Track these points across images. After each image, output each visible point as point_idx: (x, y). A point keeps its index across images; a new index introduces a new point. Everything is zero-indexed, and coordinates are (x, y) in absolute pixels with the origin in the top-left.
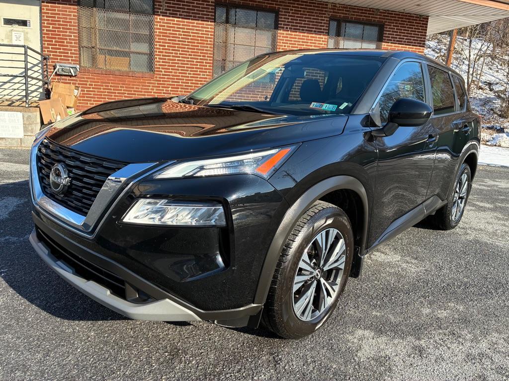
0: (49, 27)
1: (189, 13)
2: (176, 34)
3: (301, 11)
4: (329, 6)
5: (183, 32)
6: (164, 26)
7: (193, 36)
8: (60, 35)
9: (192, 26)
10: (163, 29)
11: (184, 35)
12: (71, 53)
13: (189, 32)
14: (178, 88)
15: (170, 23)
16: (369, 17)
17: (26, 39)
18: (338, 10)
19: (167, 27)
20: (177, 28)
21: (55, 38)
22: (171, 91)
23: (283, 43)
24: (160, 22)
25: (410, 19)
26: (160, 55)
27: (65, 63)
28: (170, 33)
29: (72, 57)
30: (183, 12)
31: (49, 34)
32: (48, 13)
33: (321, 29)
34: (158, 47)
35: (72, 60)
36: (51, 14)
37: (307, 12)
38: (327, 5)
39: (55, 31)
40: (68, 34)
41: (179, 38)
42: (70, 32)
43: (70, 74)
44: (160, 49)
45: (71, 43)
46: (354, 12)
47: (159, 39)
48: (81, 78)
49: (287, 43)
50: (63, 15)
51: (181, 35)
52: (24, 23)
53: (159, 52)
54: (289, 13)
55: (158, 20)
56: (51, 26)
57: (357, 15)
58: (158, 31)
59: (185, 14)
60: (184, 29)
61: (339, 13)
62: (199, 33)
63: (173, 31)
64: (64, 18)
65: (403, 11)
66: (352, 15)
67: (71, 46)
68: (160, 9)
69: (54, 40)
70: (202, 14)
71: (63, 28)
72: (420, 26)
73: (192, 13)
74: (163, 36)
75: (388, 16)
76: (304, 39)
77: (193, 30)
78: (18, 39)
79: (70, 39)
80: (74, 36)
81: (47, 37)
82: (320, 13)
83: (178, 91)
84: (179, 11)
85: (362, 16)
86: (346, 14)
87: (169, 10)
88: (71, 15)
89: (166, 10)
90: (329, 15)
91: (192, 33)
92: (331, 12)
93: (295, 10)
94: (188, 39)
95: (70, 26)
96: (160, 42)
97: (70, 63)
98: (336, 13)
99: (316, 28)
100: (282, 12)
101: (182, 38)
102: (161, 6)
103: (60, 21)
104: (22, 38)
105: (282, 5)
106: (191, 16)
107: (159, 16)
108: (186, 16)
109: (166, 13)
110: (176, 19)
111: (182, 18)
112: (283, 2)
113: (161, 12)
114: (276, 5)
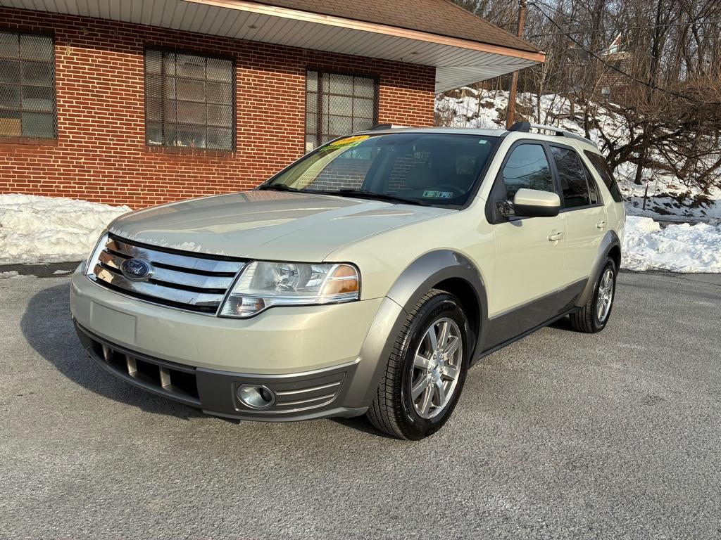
1: (107, 58)
2: (88, 87)
3: (266, 58)
4: (305, 53)
5: (98, 83)
6: (70, 76)
7: (114, 89)
9: (112, 76)
10: (68, 80)
11: (100, 88)
14: (96, 160)
15: (79, 72)
16: (359, 67)
18: (316, 57)
19: (75, 76)
20: (90, 78)
22: (84, 163)
23: (244, 99)
24: (64, 71)
25: (411, 70)
26: (65, 115)
28: (79, 86)
30: (97, 57)
33: (296, 81)
34: (62, 103)
37: (275, 60)
38: (301, 51)
41: (93, 91)
44: (65, 106)
46: (337, 60)
47: (63, 93)
49: (250, 100)
51: (96, 87)
53: (63, 110)
54: (251, 60)
55: (61, 68)
57: (342, 65)
58: (61, 82)
59: (100, 60)
60: (100, 79)
61: (318, 61)
62: (122, 86)
63: (84, 82)
65: (400, 60)
66: (335, 64)
68: (63, 53)
70: (125, 60)
72: (427, 79)
73: (112, 59)
74: (69, 89)
75: (384, 67)
76: (273, 94)
77: (114, 81)
82: (292, 62)
83: (95, 164)
84: (92, 56)
85: (349, 66)
86: (328, 63)
87: (77, 55)
89: (72, 54)
90: (305, 63)
91: (112, 85)
92: (307, 60)
93: (258, 57)
94: (107, 93)
96: (65, 97)
98: (314, 61)
99: (289, 81)
100: (240, 59)
101: (97, 92)
102: (64, 49)
105: (239, 51)
106: (110, 63)
107: (63, 62)
108: (102, 62)
109: (73, 59)
110: (87, 67)
111: (96, 66)
112: (241, 47)
113: (65, 58)
114: (231, 49)
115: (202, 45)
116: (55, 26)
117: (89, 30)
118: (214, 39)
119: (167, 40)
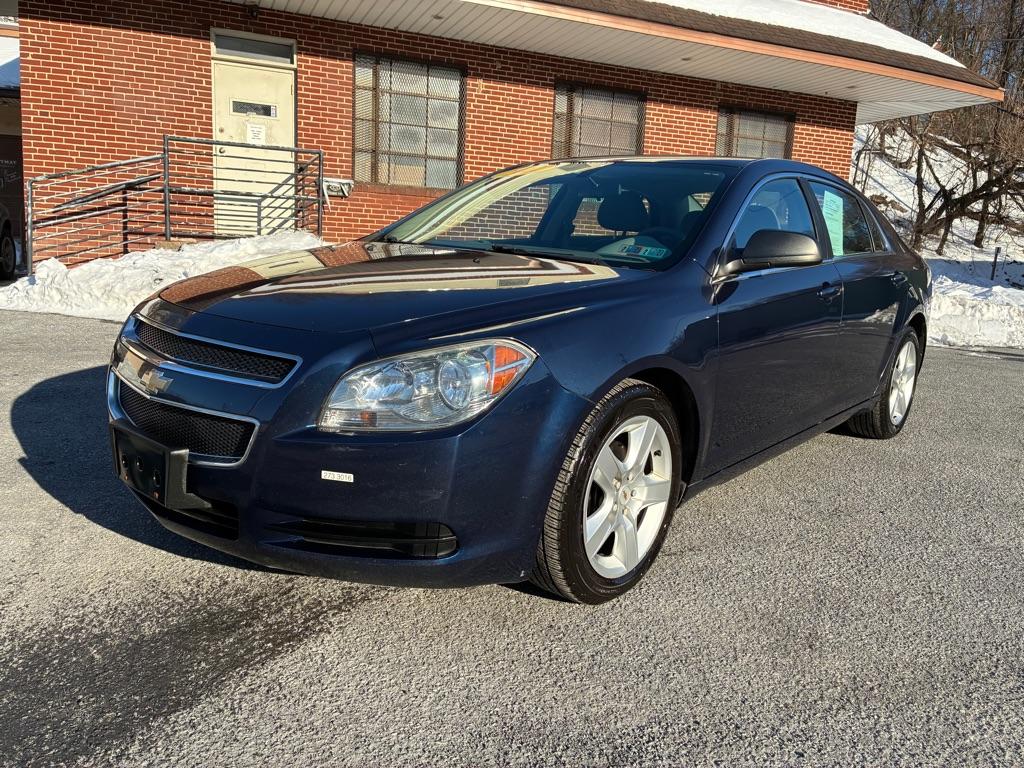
0: (309, 118)
1: (517, 96)
2: (497, 130)
3: (677, 94)
4: (718, 86)
5: (507, 126)
6: (480, 117)
7: (523, 133)
8: (324, 132)
9: (521, 117)
10: (478, 122)
11: (509, 131)
12: (341, 161)
13: (516, 127)
14: (499, 217)
15: (489, 113)
16: (774, 103)
17: (269, 136)
18: (730, 92)
19: (485, 118)
20: (500, 120)
21: (317, 137)
22: (488, 221)
23: (652, 143)
24: (475, 111)
25: (831, 107)
26: (472, 163)
27: (331, 176)
28: (488, 128)
29: (342, 167)
30: (508, 95)
31: (307, 130)
32: (308, 96)
33: (706, 121)
34: (470, 149)
35: (341, 172)
36: (313, 97)
37: (688, 95)
38: (714, 85)
39: (317, 125)
40: (337, 129)
41: (502, 135)
42: (340, 127)
43: (341, 194)
44: (472, 152)
45: (342, 144)
46: (752, 95)
47: (472, 137)
48: (354, 200)
49: (658, 144)
50: (330, 99)
51: (504, 130)
52: (266, 111)
53: (471, 158)
54: (662, 96)
56: (312, 117)
57: (757, 100)
59: (512, 98)
60: (509, 121)
61: (731, 97)
62: (530, 128)
63: (493, 124)
64: (332, 105)
65: (824, 95)
66: (750, 99)
67: (341, 150)
68: (474, 90)
69: (315, 140)
70: (536, 99)
71: (330, 121)
72: (846, 117)
73: (522, 97)
74: (478, 132)
75: (801, 102)
76: (682, 137)
77: (523, 122)
78: (256, 135)
79: (340, 139)
80: (347, 134)
81: (306, 135)
82: (705, 98)
84: (503, 94)
86: (742, 98)
87: (488, 92)
88: (342, 100)
89: (483, 92)
90: (717, 99)
91: (521, 127)
92: (720, 95)
93: (670, 93)
94: (515, 137)
95: (341, 116)
96: (473, 142)
97: (339, 177)
98: (727, 96)
99: (699, 120)
100: (651, 95)
101: (506, 136)
102: (476, 85)
103: (325, 109)
104: (263, 136)
105: (651, 85)
106: (519, 102)
107: (473, 101)
108: (513, 101)
109: (484, 97)
110: (497, 106)
111: (507, 105)
112: (653, 80)
113: (476, 96)
114: (643, 84)
115: (613, 79)
116: (468, 58)
117: (502, 63)
118: (626, 71)
119: (579, 74)
